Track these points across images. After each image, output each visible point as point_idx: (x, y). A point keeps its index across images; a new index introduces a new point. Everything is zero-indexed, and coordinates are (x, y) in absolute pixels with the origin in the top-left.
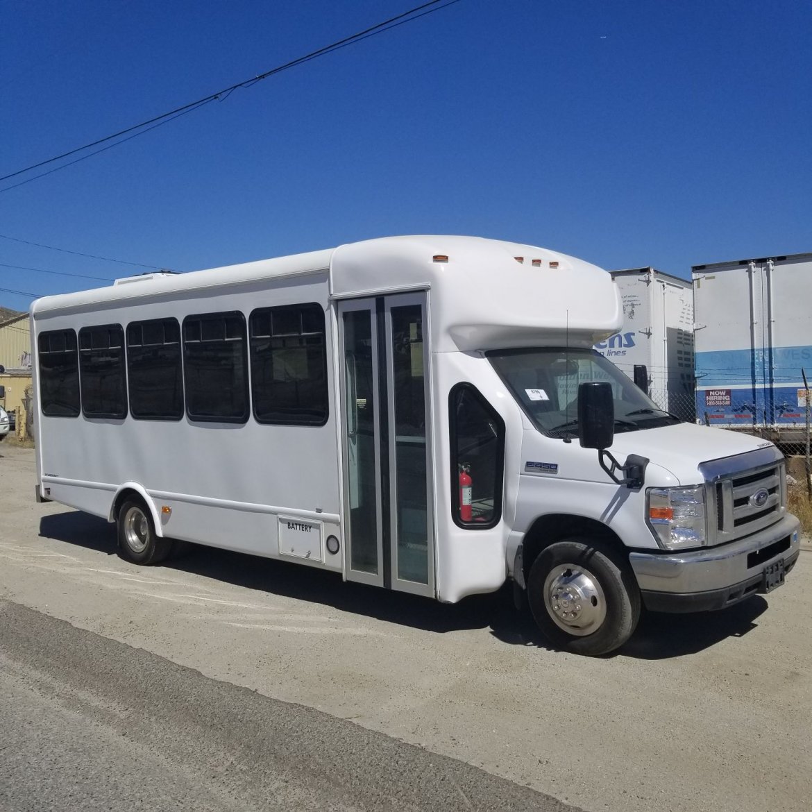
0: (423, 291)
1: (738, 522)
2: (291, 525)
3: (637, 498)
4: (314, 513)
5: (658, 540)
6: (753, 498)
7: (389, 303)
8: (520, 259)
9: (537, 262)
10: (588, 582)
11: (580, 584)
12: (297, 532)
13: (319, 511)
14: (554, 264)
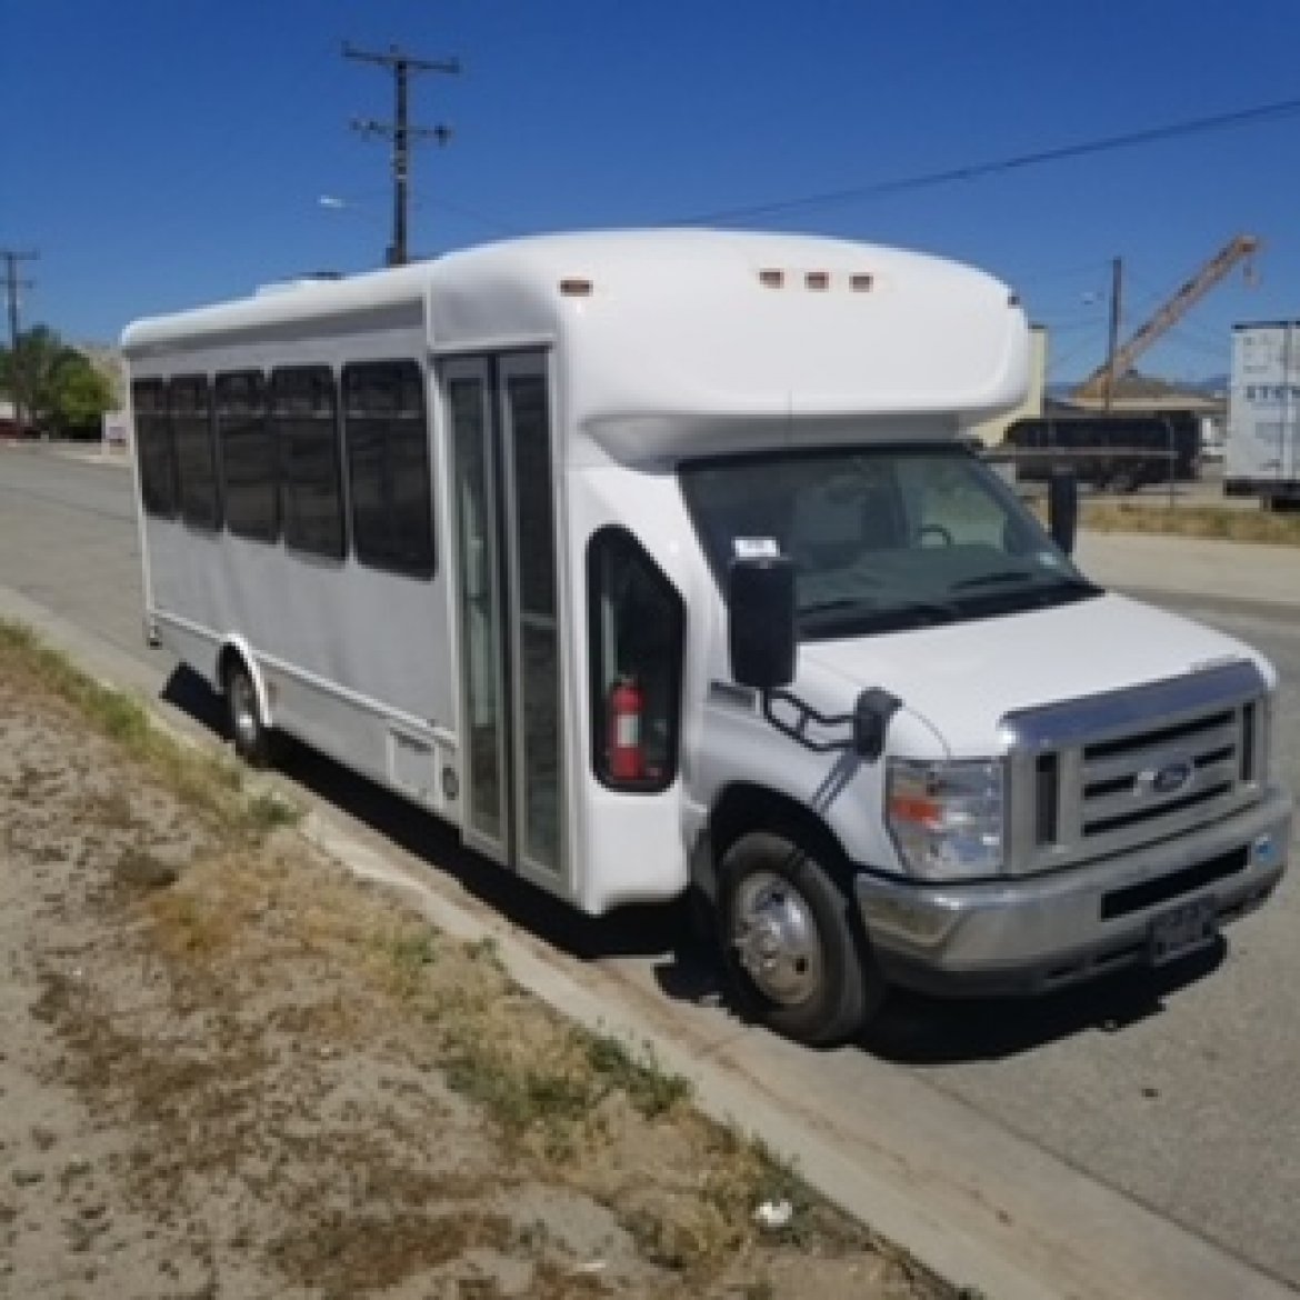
0: (541, 350)
1: (1091, 829)
2: (404, 740)
3: (871, 775)
4: (423, 724)
5: (903, 860)
6: (1147, 776)
7: (507, 368)
8: (773, 278)
9: (818, 280)
10: (796, 915)
11: (782, 917)
12: (408, 752)
13: (433, 723)
14: (862, 282)
